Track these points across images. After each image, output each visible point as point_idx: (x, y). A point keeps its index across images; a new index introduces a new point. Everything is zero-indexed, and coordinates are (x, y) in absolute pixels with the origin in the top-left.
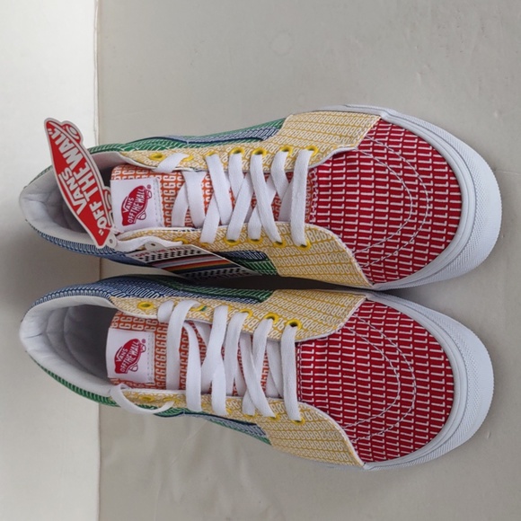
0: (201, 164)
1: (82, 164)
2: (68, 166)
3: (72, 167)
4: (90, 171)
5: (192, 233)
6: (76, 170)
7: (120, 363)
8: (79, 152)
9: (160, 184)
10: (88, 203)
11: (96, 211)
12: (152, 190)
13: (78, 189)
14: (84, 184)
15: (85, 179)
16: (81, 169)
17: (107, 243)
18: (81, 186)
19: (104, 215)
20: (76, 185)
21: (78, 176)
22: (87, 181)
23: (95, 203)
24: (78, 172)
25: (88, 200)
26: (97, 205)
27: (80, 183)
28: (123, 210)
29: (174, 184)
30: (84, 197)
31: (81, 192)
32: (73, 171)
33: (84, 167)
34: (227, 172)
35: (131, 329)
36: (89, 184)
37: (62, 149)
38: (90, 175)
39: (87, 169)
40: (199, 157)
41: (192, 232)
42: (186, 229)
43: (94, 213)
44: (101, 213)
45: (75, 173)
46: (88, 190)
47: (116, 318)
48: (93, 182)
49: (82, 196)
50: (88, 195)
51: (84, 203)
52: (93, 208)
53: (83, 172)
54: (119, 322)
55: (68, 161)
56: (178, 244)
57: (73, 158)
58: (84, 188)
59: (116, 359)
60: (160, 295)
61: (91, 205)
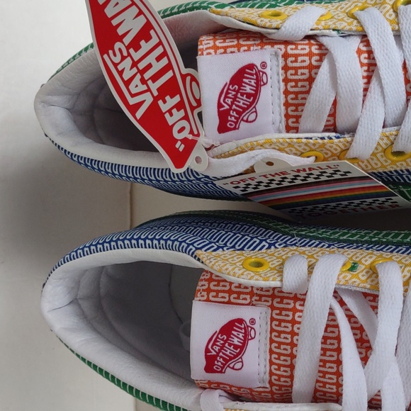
0: (349, 24)
1: (145, 33)
2: (120, 39)
3: (127, 40)
4: (160, 43)
5: (337, 142)
6: (135, 45)
7: (214, 358)
8: (141, 13)
9: (281, 60)
10: (156, 99)
11: (170, 111)
12: (268, 70)
13: (139, 76)
14: (149, 66)
15: (151, 59)
16: (142, 43)
17: (191, 163)
18: (142, 72)
19: (186, 118)
20: (135, 70)
21: (137, 56)
22: (154, 62)
23: (168, 98)
24: (137, 48)
25: (156, 94)
26: (171, 101)
27: (142, 66)
28: (220, 105)
29: (307, 58)
30: (149, 90)
31: (143, 81)
32: (128, 48)
33: (148, 38)
34: (398, 36)
35: (229, 303)
36: (157, 67)
37: (110, 11)
38: (159, 50)
39: (154, 41)
40: (342, 15)
41: (336, 140)
42: (326, 134)
43: (167, 116)
44: (178, 114)
45: (131, 51)
46: (155, 78)
47: (203, 285)
48: (164, 62)
49: (145, 87)
50: (154, 87)
51: (148, 99)
52: (164, 107)
53: (145, 46)
54: (209, 290)
55: (120, 31)
56: (309, 161)
57: (130, 25)
58: (147, 75)
59: (207, 350)
60: (270, 245)
61: (160, 102)
